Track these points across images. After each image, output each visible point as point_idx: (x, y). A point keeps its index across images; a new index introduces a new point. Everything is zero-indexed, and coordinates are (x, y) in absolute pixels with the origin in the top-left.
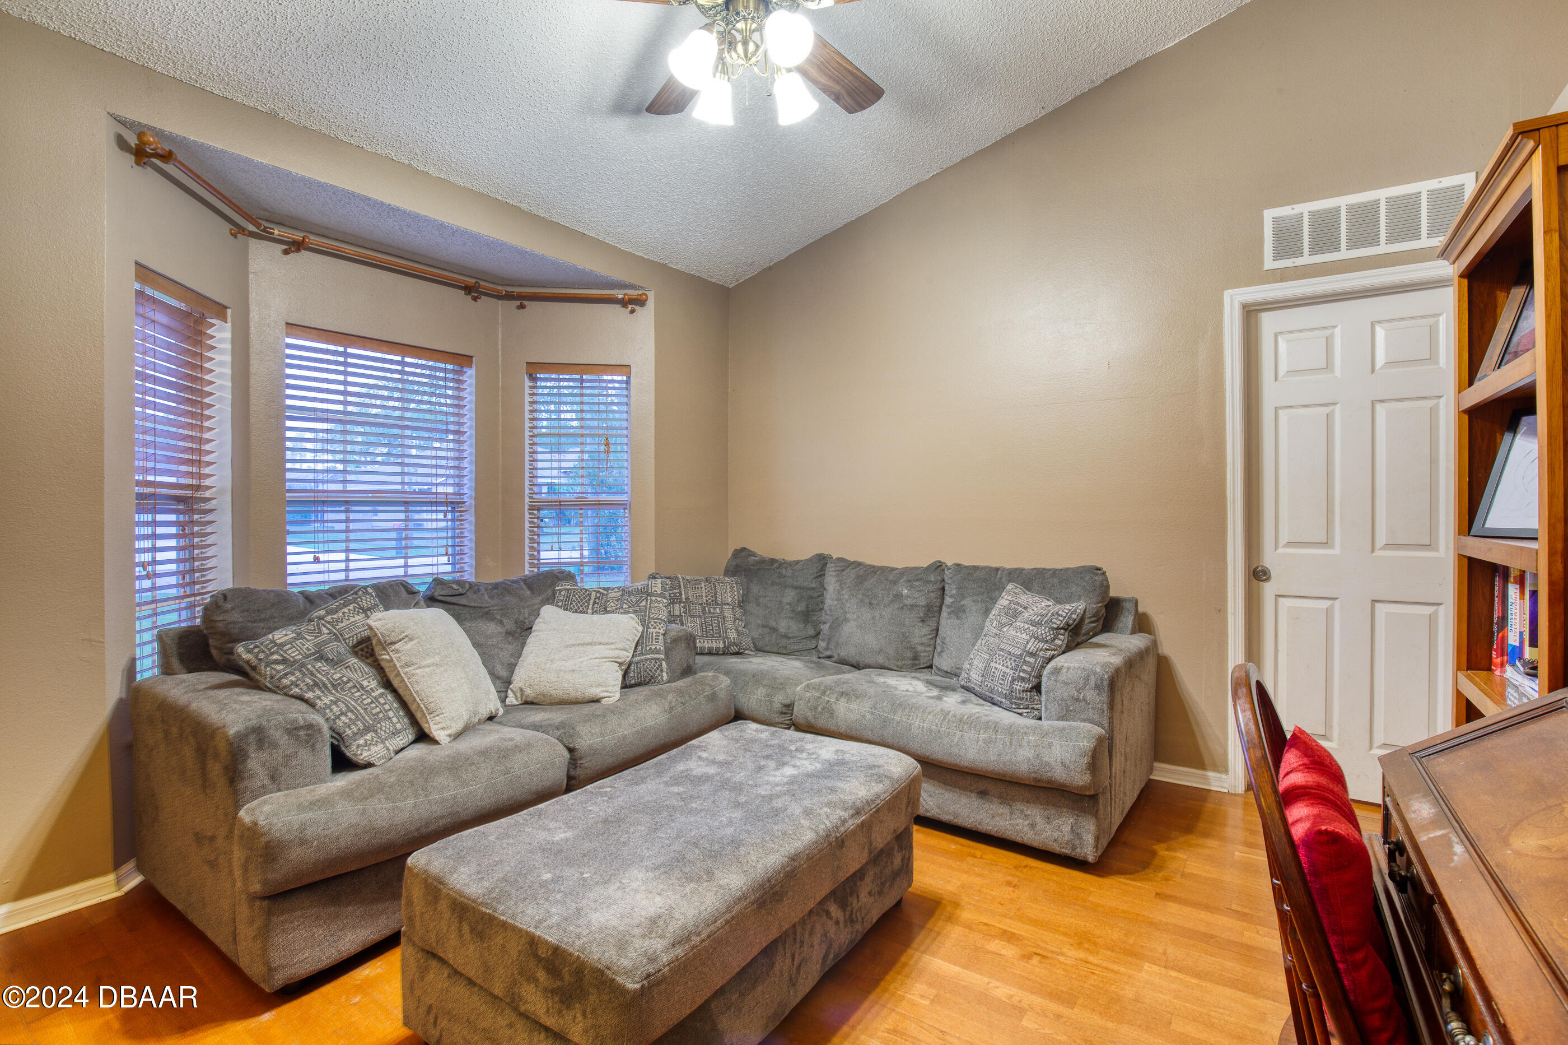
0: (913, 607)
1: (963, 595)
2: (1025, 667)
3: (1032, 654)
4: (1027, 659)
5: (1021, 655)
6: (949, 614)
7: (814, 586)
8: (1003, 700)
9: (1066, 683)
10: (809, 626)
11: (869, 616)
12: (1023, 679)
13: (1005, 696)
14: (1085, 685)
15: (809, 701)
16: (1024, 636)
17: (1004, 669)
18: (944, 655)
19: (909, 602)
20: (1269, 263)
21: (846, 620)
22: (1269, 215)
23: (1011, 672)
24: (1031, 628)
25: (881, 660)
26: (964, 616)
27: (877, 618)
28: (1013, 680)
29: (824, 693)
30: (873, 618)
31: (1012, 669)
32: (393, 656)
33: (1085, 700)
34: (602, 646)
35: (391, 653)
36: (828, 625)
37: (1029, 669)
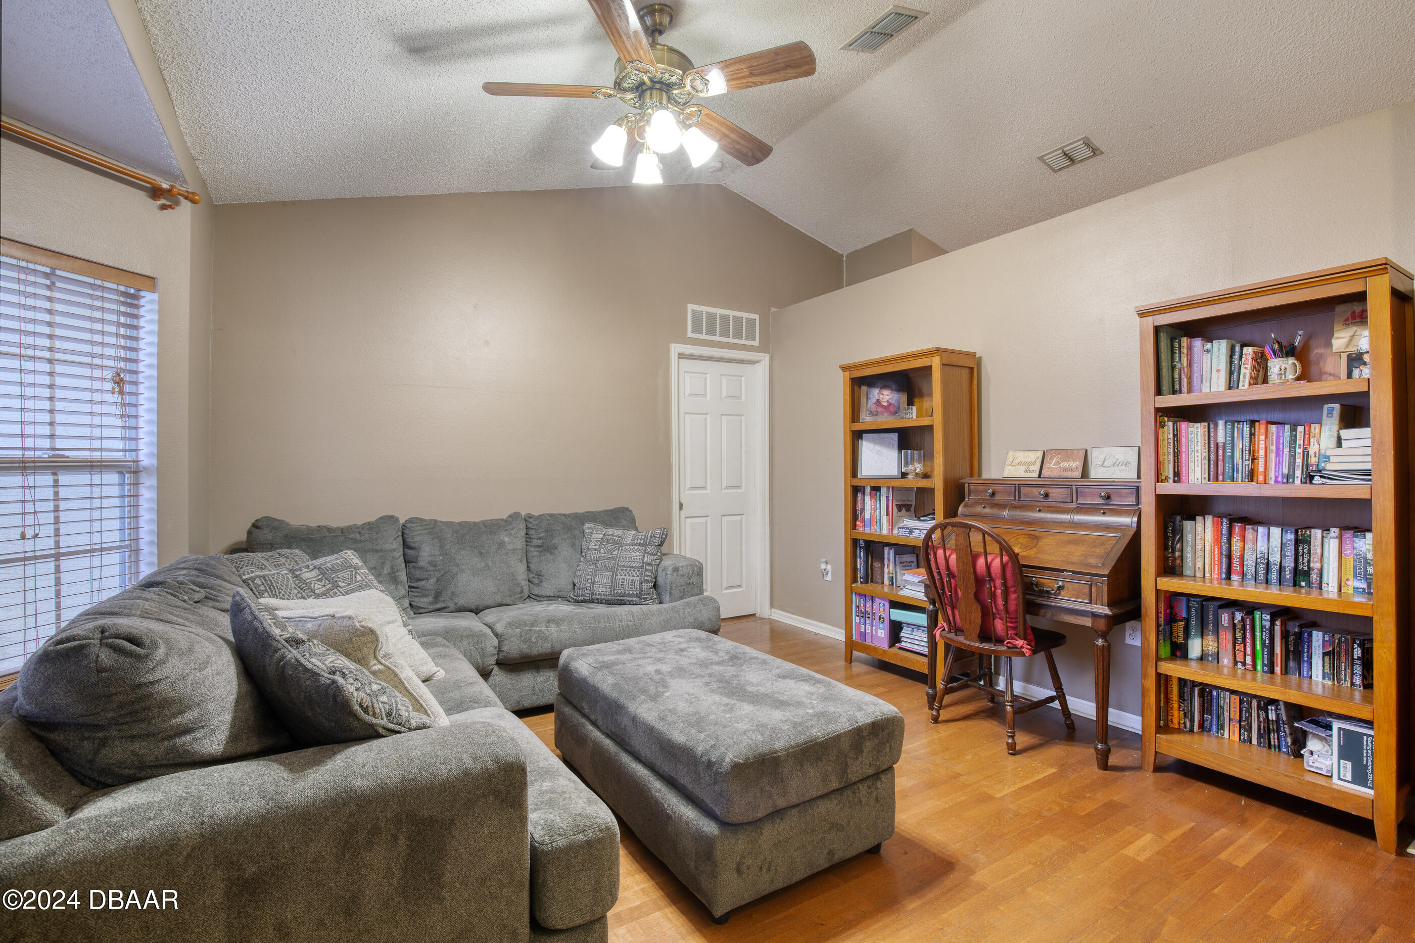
0: (514, 550)
1: (552, 535)
2: (647, 573)
3: (649, 564)
4: (647, 567)
5: (642, 566)
6: (541, 552)
7: (394, 547)
8: (634, 599)
9: (682, 576)
10: (400, 587)
11: (483, 564)
12: (647, 581)
13: (636, 596)
14: (692, 574)
15: (521, 636)
16: (638, 554)
17: (631, 578)
18: (544, 584)
19: (510, 547)
20: (690, 334)
21: (463, 571)
22: (691, 307)
23: (638, 578)
24: (640, 548)
25: (499, 599)
26: (557, 552)
27: (491, 564)
28: (641, 583)
29: (533, 625)
30: (487, 565)
31: (638, 576)
32: (387, 663)
33: (693, 583)
34: (391, 625)
35: (383, 661)
36: (433, 581)
37: (650, 574)
